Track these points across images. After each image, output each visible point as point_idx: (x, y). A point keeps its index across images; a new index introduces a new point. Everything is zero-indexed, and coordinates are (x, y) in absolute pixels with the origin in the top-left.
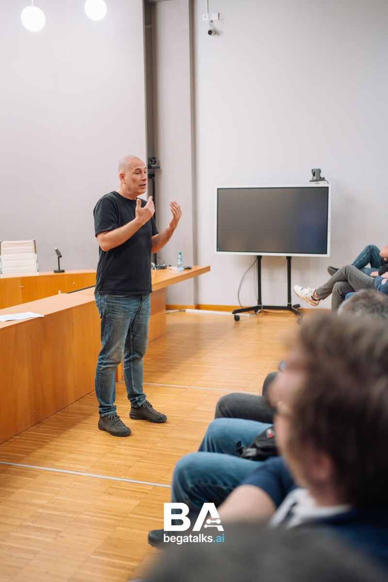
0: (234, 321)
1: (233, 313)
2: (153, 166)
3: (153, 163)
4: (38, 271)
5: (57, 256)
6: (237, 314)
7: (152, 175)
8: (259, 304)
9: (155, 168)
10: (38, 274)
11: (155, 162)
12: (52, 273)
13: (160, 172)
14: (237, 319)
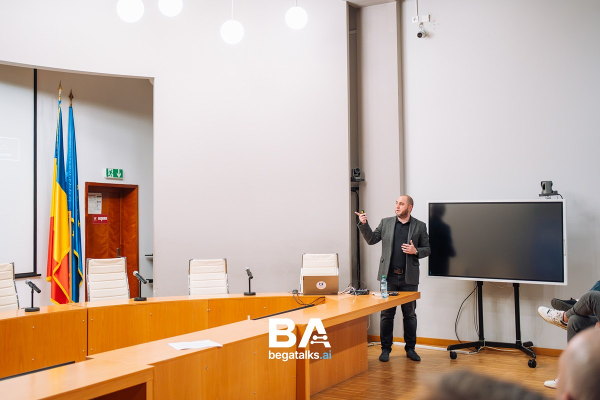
0: (450, 359)
1: (448, 350)
2: (357, 178)
3: (357, 175)
4: (228, 293)
5: (248, 277)
6: (453, 351)
7: (355, 188)
8: (480, 339)
9: (358, 181)
10: (227, 296)
11: (359, 174)
12: (242, 296)
13: (365, 185)
14: (453, 356)
